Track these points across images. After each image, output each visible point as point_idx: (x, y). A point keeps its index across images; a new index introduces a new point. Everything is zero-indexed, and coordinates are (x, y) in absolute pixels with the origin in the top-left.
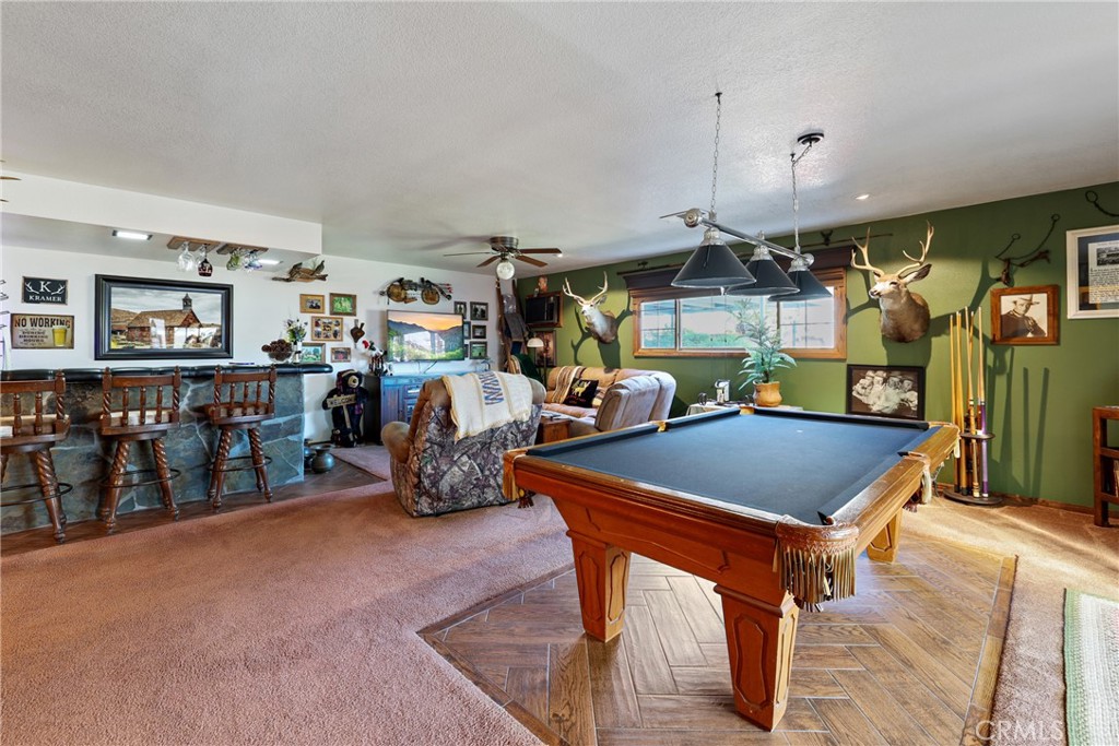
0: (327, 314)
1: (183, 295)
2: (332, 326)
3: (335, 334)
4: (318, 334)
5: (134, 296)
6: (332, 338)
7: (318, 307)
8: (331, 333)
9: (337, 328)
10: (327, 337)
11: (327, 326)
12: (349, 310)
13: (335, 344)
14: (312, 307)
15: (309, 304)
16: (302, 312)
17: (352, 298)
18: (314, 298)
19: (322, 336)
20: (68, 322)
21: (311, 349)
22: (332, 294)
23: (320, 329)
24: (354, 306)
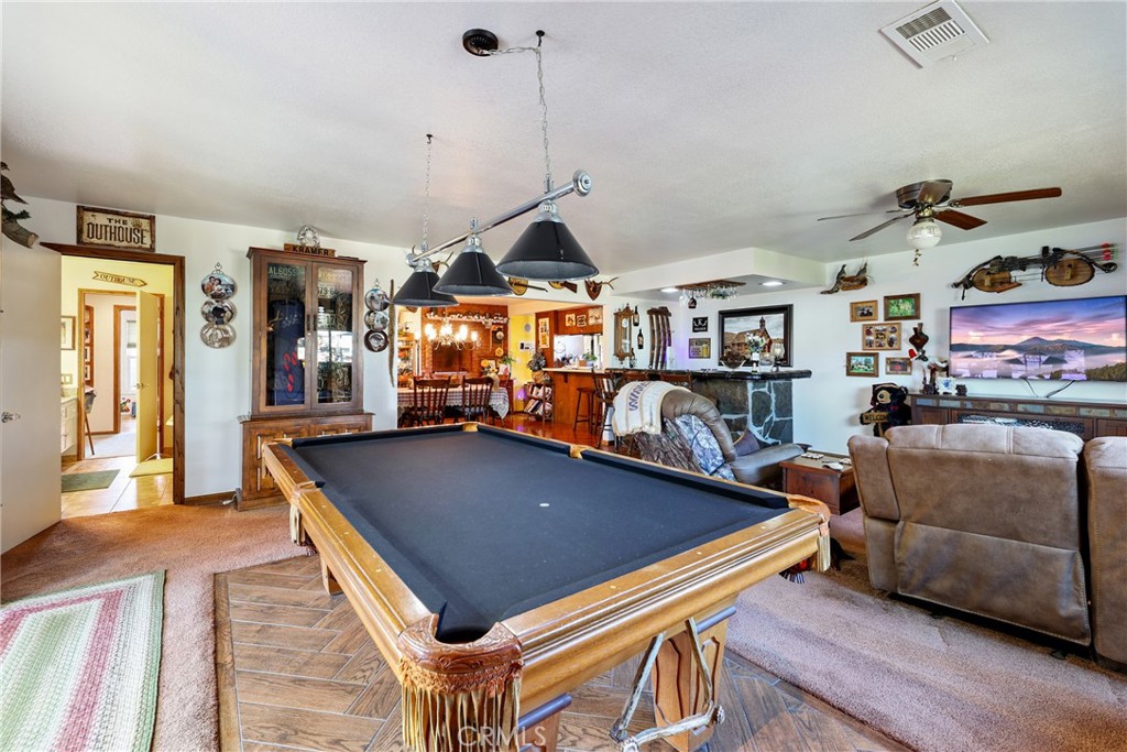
0: (881, 319)
1: (759, 317)
2: (887, 333)
3: (891, 342)
4: (870, 344)
5: (734, 322)
6: (887, 346)
7: (870, 314)
8: (885, 342)
9: (893, 335)
10: (880, 345)
11: (880, 334)
12: (910, 312)
13: (891, 354)
14: (863, 315)
15: (860, 312)
16: (852, 321)
17: (915, 298)
18: (865, 305)
19: (874, 345)
20: (708, 341)
21: (862, 359)
22: (887, 298)
23: (872, 338)
24: (917, 307)
